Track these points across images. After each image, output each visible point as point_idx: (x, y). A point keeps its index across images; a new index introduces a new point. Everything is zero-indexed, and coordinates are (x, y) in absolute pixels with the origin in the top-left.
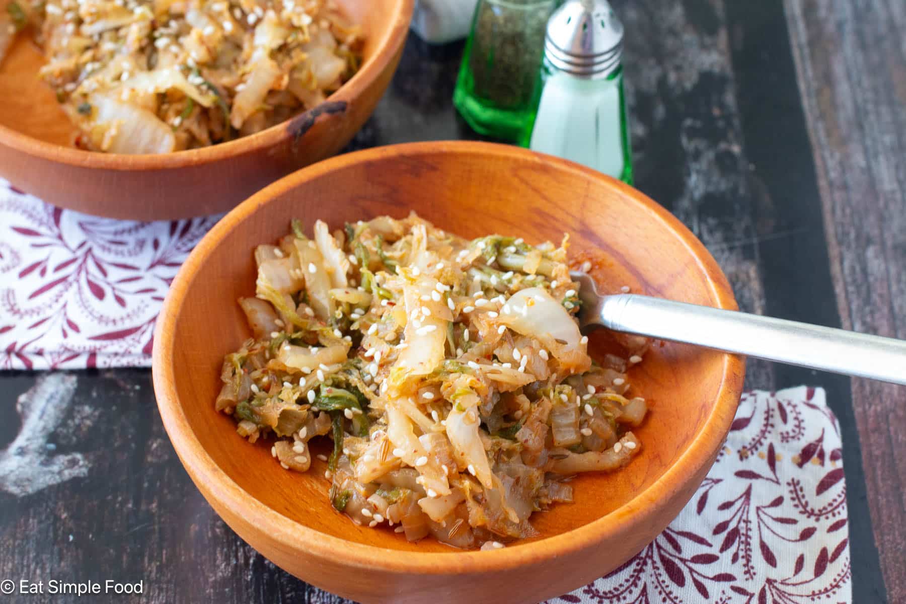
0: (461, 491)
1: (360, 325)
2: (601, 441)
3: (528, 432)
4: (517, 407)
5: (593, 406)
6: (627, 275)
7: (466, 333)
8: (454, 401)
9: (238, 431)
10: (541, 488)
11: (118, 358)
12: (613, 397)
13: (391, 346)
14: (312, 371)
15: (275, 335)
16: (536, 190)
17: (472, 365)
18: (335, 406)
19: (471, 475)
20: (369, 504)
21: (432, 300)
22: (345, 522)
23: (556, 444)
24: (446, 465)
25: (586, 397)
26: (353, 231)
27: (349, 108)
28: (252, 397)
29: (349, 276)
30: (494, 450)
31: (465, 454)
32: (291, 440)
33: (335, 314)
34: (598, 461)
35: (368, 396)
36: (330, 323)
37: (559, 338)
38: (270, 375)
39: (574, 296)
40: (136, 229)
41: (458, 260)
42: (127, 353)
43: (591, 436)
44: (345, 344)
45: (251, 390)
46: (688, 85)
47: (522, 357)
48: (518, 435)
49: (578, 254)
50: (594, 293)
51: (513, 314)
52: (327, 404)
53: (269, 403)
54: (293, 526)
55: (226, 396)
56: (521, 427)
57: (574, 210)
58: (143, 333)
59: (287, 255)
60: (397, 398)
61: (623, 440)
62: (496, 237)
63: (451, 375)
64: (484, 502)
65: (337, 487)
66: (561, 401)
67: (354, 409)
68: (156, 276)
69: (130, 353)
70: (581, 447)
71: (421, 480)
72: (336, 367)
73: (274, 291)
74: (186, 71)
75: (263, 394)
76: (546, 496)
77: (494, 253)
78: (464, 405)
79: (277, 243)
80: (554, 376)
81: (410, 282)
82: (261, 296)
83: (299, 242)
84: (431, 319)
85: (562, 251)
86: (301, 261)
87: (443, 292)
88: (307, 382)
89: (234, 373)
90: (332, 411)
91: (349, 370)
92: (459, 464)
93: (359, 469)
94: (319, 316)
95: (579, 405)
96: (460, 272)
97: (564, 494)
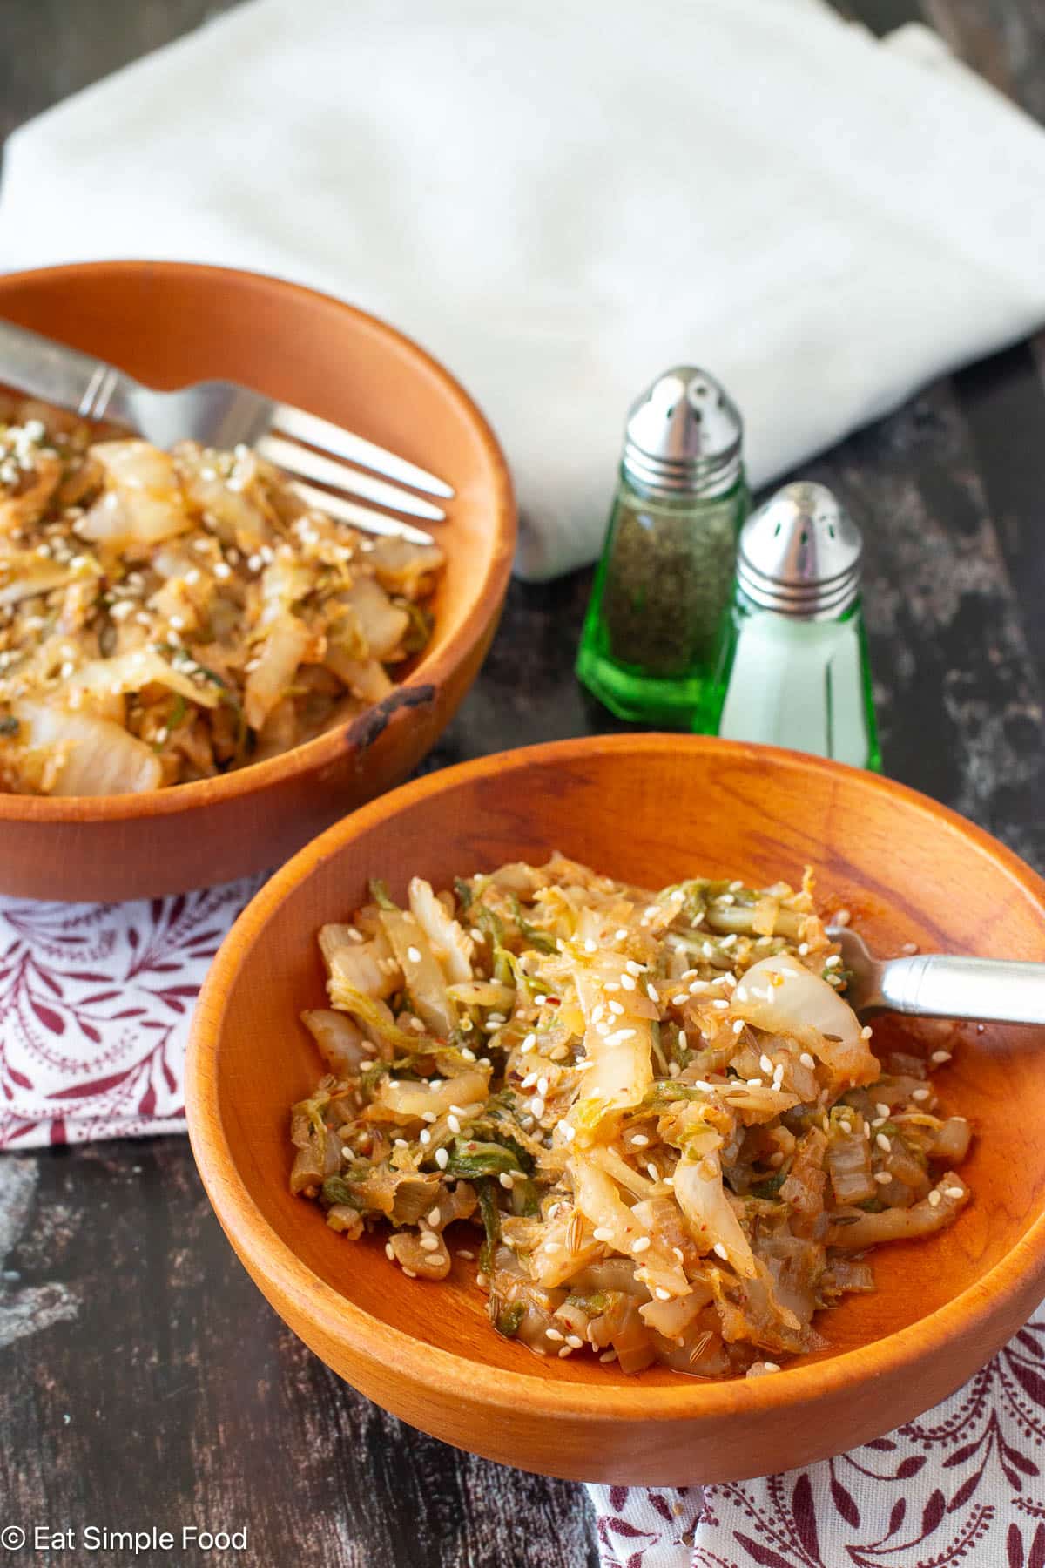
0: (707, 1287)
1: (503, 1040)
2: (906, 1190)
3: (798, 1185)
4: (775, 1147)
5: (889, 1136)
6: (907, 925)
7: (682, 1037)
8: (683, 1145)
9: (329, 1223)
10: (822, 1273)
11: (100, 1124)
12: (920, 1119)
13: (563, 1068)
14: (438, 1117)
15: (366, 1066)
16: (751, 803)
17: (702, 1085)
18: (484, 1169)
19: (721, 1259)
20: (556, 1320)
21: (622, 989)
22: (519, 1352)
23: (839, 1201)
24: (679, 1247)
25: (877, 1123)
26: (469, 890)
27: (438, 695)
28: (345, 1166)
29: (474, 963)
30: (747, 1219)
31: (709, 1228)
32: (415, 1231)
33: (460, 1025)
34: (908, 1223)
35: (531, 1151)
36: (452, 1041)
37: (829, 1033)
38: (370, 1130)
39: (838, 966)
40: (98, 914)
41: (644, 923)
42: (115, 1115)
43: (889, 1184)
44: (481, 1070)
45: (342, 1155)
46: (945, 617)
47: (775, 1067)
48: (783, 1191)
49: (828, 899)
50: (865, 958)
51: (754, 1001)
52: (469, 1169)
53: (375, 1175)
54: (457, 1363)
55: (305, 1169)
56: (786, 1178)
57: (815, 830)
58: (135, 1081)
59: (369, 937)
60: (589, 1149)
61: (941, 1185)
62: (700, 881)
63: (673, 1104)
64: (743, 1301)
65: (499, 1300)
66: (841, 1132)
67: (512, 1172)
68: (141, 988)
69: (119, 1114)
70: (878, 1202)
71: (642, 1274)
72: (475, 1109)
73: (361, 997)
74: (168, 652)
75: (362, 1161)
76: (833, 1284)
77: (701, 907)
78: (700, 1151)
79: (349, 920)
80: (826, 1093)
81: (582, 964)
82: (341, 1006)
83: (386, 913)
84: (626, 1020)
85: (805, 896)
86: (395, 945)
87: (637, 975)
88: (432, 1135)
89: (312, 1132)
90: (478, 1178)
91: (495, 1112)
92: (700, 1244)
93: (538, 1265)
94: (433, 1031)
95: (868, 1137)
96: (653, 941)
97: (859, 1279)
